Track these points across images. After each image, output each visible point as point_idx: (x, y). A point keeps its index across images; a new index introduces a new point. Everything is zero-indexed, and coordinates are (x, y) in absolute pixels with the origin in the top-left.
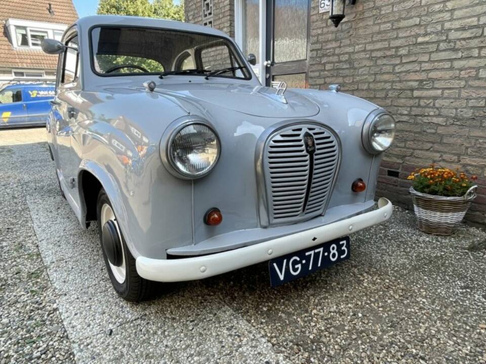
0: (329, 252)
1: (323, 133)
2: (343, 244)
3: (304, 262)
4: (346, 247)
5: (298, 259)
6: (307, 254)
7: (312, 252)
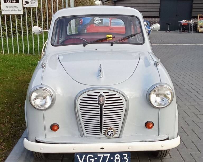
0: (114, 158)
1: (115, 95)
2: (126, 156)
3: (96, 159)
4: (127, 157)
5: (93, 156)
6: (98, 155)
7: (102, 155)
